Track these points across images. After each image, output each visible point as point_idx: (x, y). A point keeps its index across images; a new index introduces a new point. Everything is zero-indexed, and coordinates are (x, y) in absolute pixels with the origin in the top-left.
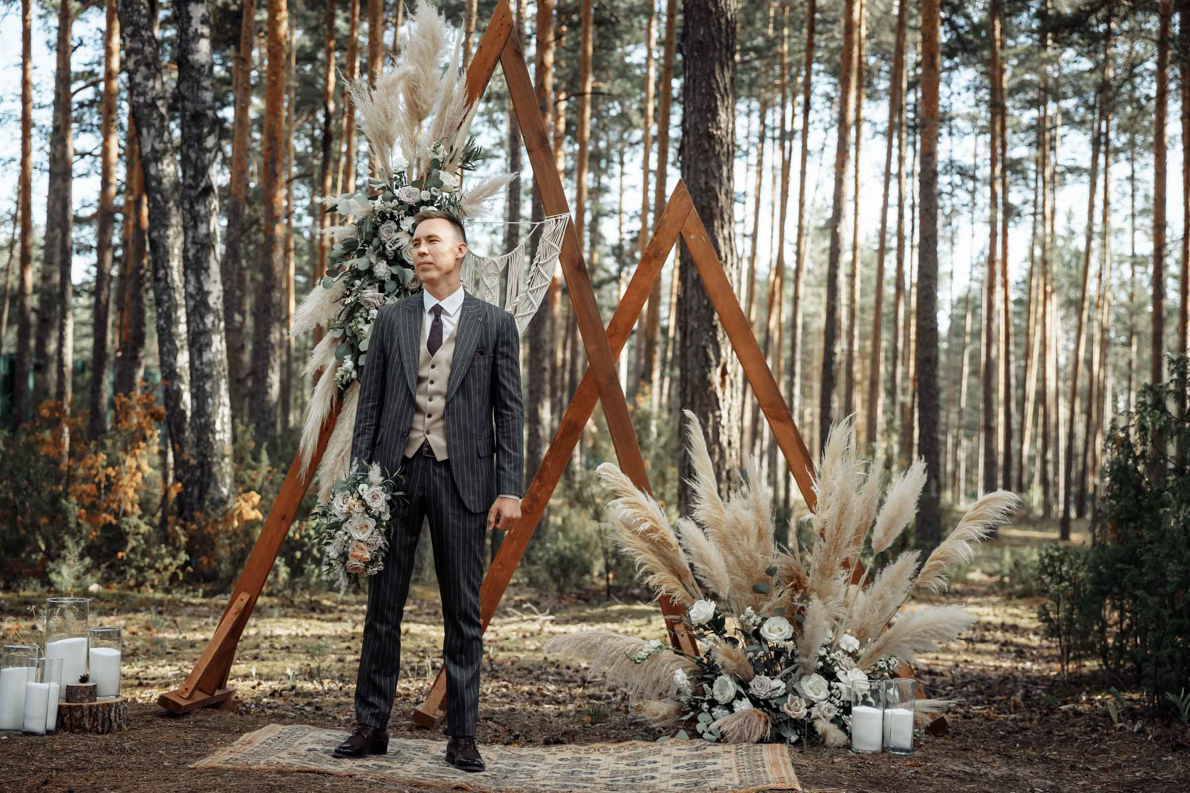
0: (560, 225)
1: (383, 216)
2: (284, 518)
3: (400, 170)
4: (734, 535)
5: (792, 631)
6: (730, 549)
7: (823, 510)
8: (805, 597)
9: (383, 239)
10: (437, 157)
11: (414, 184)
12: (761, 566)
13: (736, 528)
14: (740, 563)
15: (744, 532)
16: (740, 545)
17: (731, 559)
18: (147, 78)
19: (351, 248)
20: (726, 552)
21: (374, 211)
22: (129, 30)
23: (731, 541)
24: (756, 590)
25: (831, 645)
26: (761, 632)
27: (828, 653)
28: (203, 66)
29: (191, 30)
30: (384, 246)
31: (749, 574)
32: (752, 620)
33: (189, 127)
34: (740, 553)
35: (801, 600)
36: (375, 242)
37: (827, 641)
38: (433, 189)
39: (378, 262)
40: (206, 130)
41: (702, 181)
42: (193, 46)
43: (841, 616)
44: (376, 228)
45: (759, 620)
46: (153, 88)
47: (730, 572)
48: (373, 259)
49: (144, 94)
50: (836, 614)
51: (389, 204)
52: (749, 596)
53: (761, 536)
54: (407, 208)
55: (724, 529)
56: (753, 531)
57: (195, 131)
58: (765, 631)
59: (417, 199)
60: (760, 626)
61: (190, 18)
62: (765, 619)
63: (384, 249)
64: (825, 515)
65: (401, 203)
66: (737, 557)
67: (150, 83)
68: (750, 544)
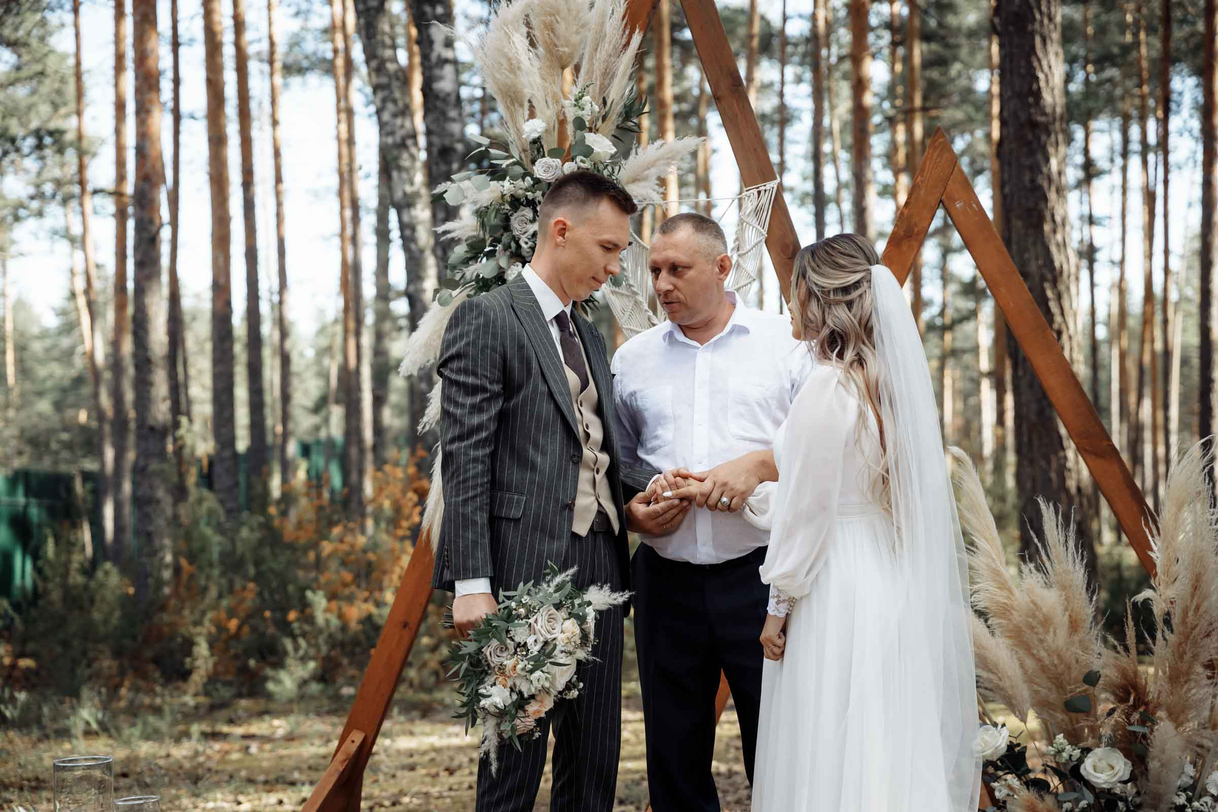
0: (765, 199)
1: (516, 202)
2: (405, 625)
3: (536, 135)
4: (1032, 628)
5: (1129, 768)
6: (1028, 648)
7: (1167, 585)
8: (1148, 719)
9: (516, 233)
10: (580, 113)
11: (553, 153)
12: (1077, 673)
13: (1034, 616)
14: (1044, 669)
15: (1046, 622)
16: (1041, 641)
17: (1030, 663)
18: (395, 116)
19: (476, 250)
20: (1021, 652)
21: (503, 196)
22: (374, 64)
23: (1028, 635)
24: (1070, 707)
25: (1193, 787)
26: (1082, 771)
27: (1190, 800)
28: (448, 95)
29: (434, 56)
30: (517, 243)
31: (1058, 682)
32: (1065, 755)
33: (437, 164)
34: (1043, 654)
35: (1142, 722)
36: (505, 238)
37: (1186, 780)
38: (579, 158)
39: (510, 265)
40: (455, 166)
41: (1027, 178)
42: (437, 72)
43: (1206, 743)
44: (507, 219)
45: (1077, 753)
46: (402, 126)
47: (1030, 681)
48: (503, 262)
49: (392, 133)
50: (1198, 740)
51: (519, 182)
52: (1060, 716)
53: (1074, 626)
54: (544, 186)
55: (1017, 617)
56: (1061, 620)
57: (443, 168)
58: (1087, 769)
59: (559, 174)
60: (1081, 761)
61: (431, 43)
62: (1086, 751)
63: (519, 247)
64: (1170, 593)
65: (537, 181)
66: (1039, 660)
67: (399, 121)
68: (1059, 638)
